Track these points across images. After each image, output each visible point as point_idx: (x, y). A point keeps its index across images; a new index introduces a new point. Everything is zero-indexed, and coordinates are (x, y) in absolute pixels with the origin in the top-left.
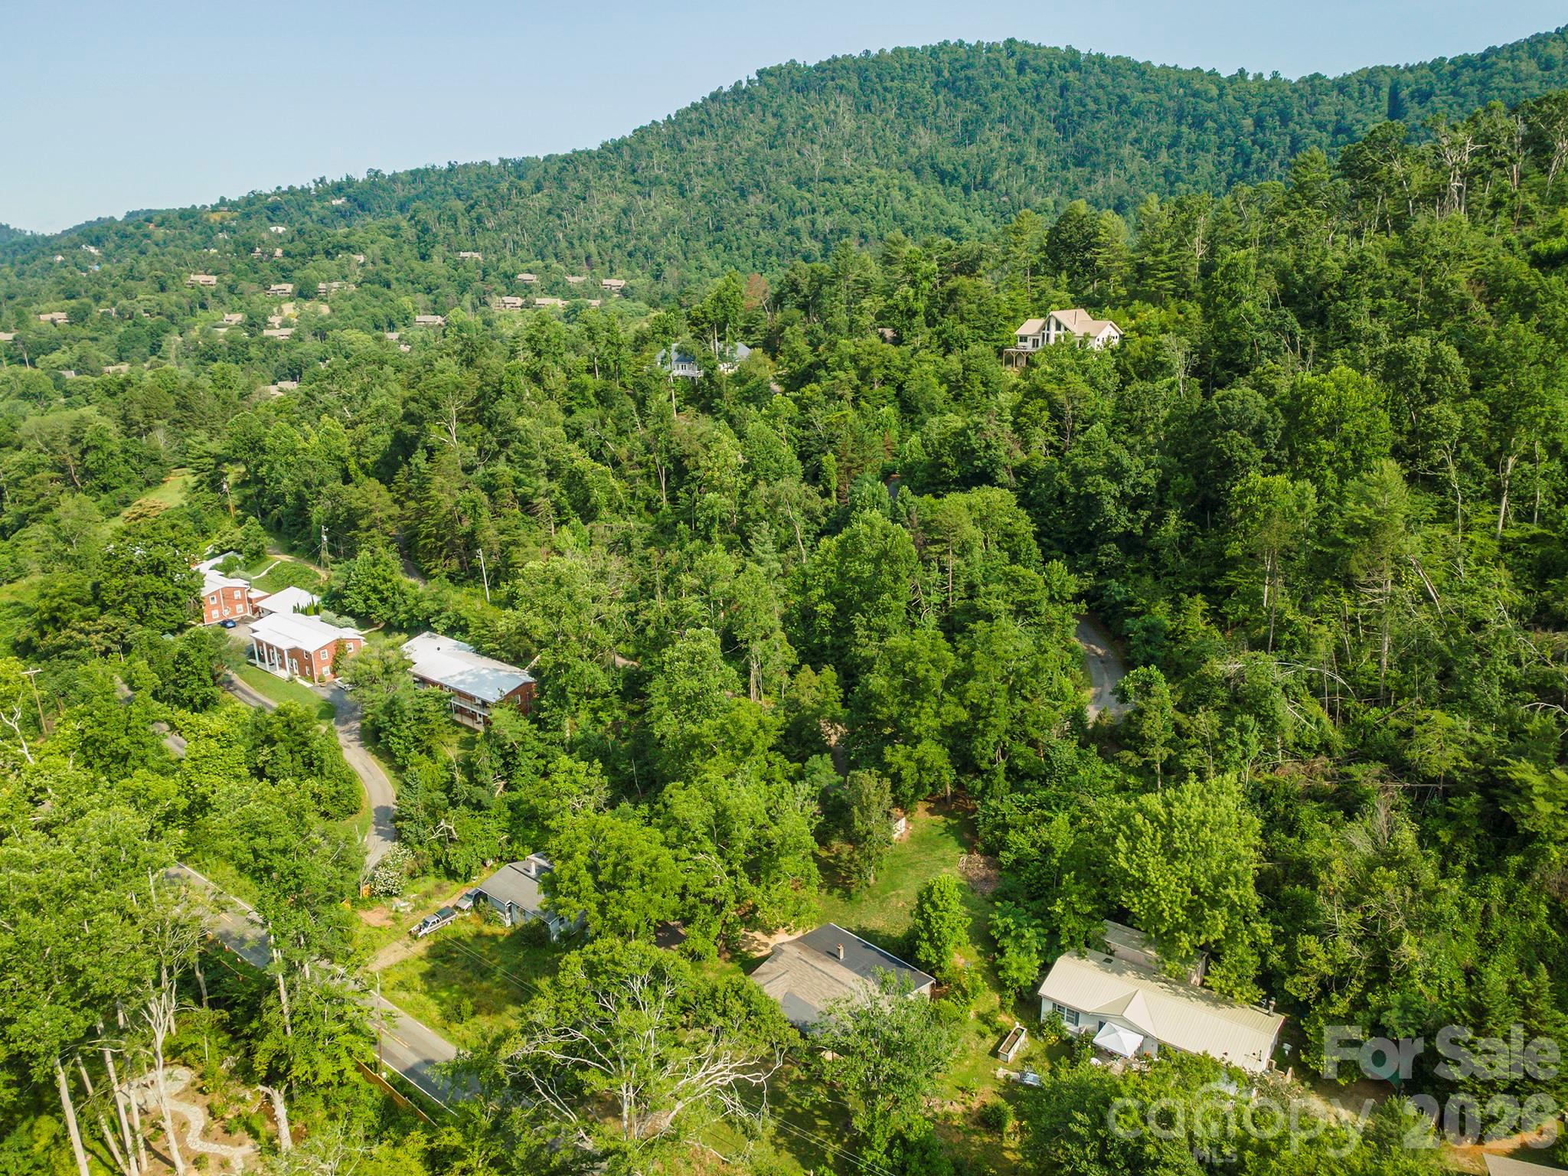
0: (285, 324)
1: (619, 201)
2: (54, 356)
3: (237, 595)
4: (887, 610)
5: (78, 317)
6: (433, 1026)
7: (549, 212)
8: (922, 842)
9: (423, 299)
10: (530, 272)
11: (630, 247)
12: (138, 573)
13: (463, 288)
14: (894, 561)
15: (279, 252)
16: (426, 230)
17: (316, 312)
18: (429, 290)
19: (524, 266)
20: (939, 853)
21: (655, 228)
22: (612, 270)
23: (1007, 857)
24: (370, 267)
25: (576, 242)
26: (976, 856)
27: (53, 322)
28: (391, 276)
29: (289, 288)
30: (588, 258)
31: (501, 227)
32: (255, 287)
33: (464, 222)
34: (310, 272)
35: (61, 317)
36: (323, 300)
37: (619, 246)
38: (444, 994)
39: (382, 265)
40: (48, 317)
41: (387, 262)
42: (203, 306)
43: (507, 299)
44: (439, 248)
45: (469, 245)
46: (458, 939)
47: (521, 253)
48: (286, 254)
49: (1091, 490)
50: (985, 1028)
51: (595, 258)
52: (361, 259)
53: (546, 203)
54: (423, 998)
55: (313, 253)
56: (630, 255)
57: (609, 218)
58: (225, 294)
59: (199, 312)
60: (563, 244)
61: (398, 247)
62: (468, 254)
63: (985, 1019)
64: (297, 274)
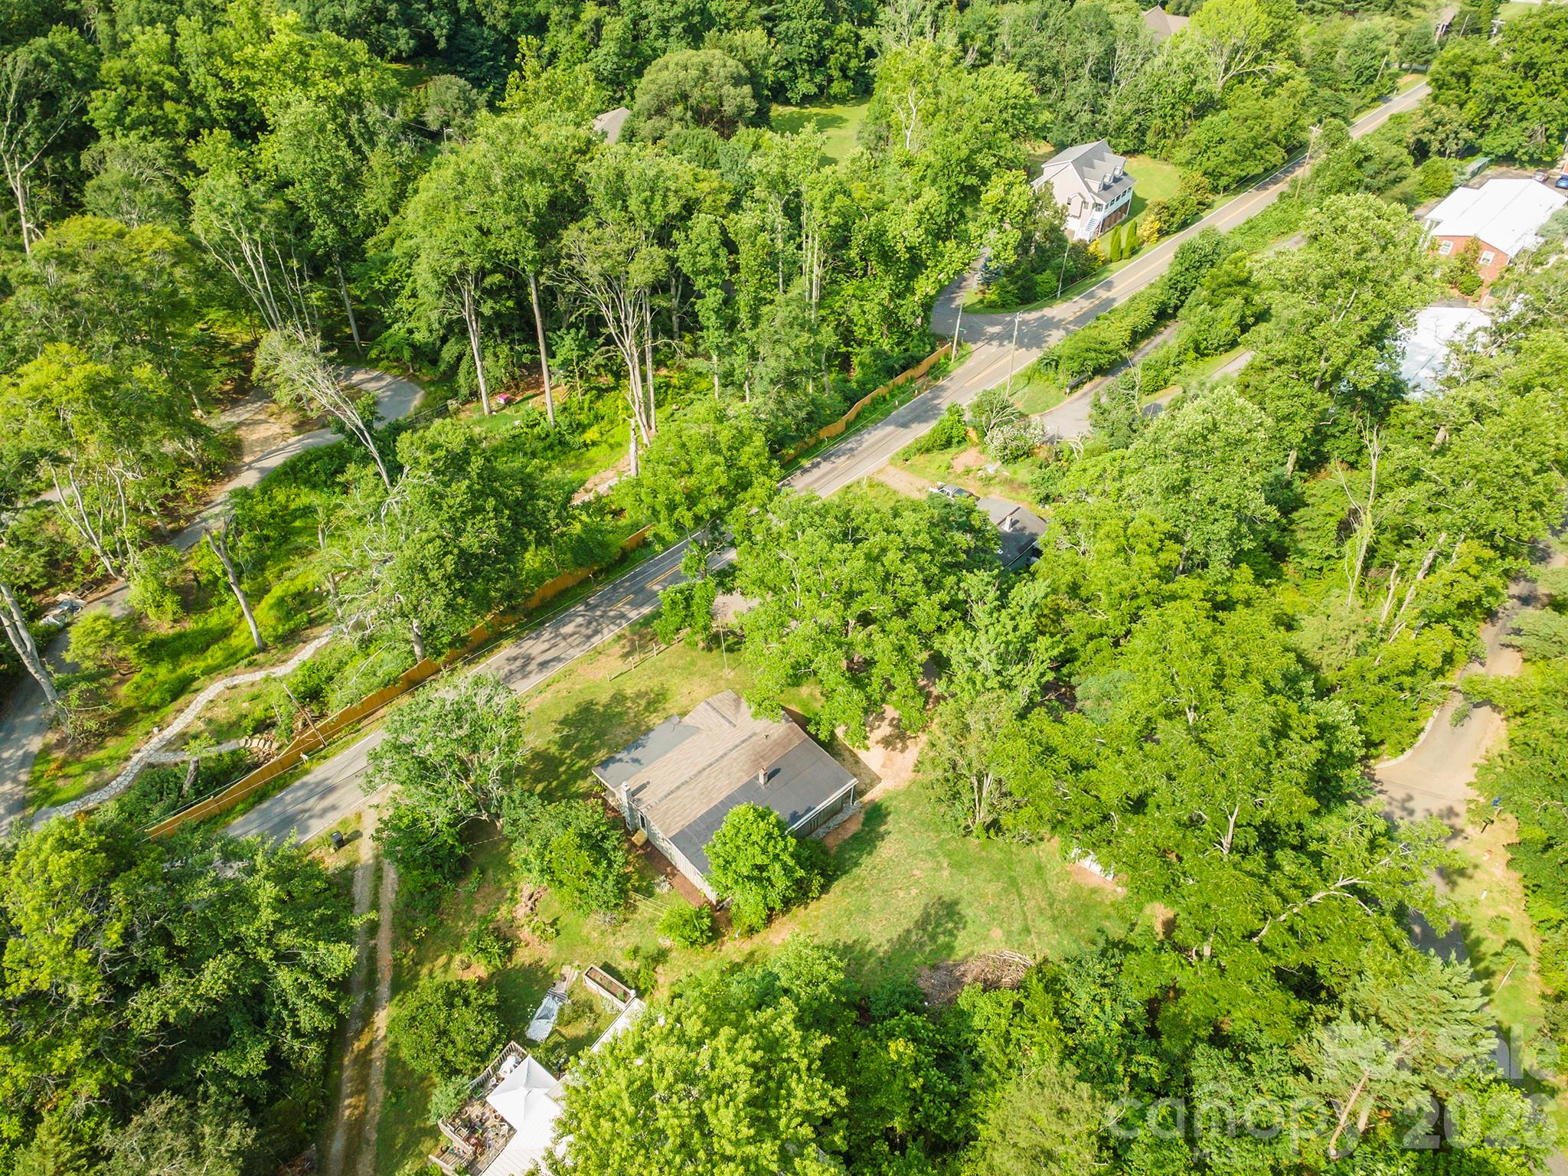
20: (1045, 927)
50: (643, 961)
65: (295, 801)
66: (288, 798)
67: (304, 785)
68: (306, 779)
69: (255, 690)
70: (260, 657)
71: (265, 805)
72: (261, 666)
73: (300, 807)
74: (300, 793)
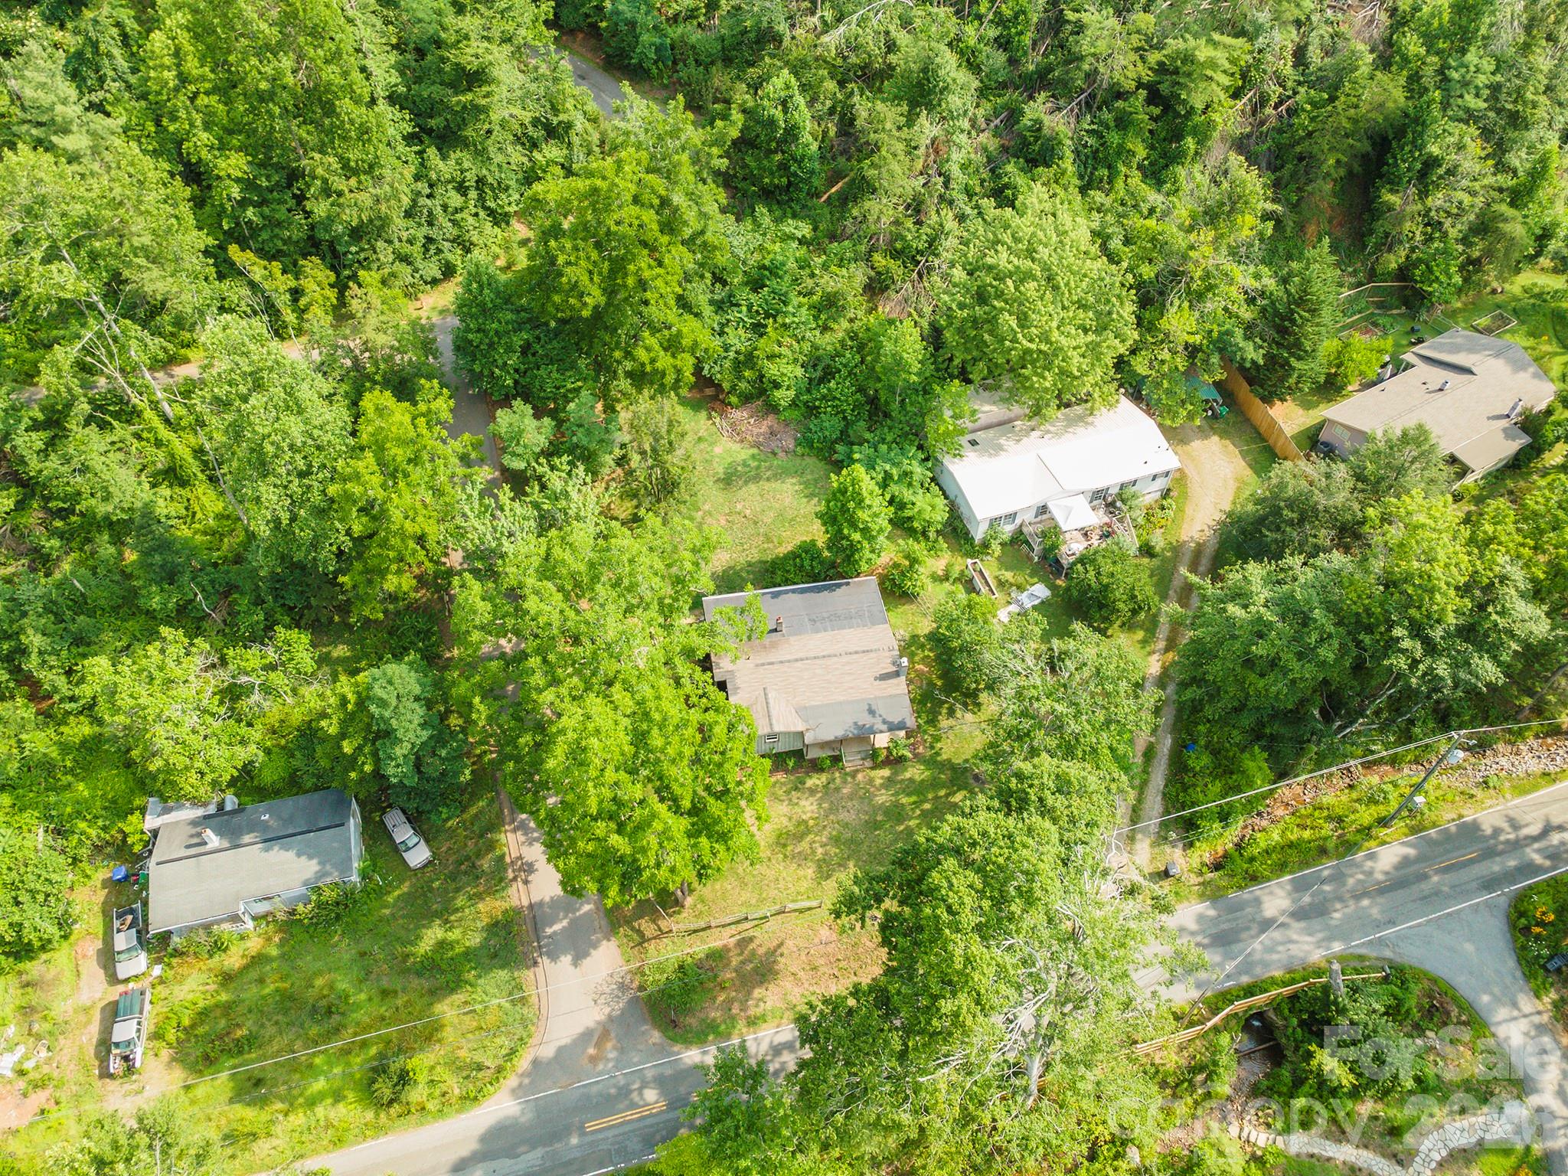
6: (379, 1130)
23: (783, 396)
26: (737, 414)
38: (320, 1085)
46: (203, 1015)
54: (298, 1119)
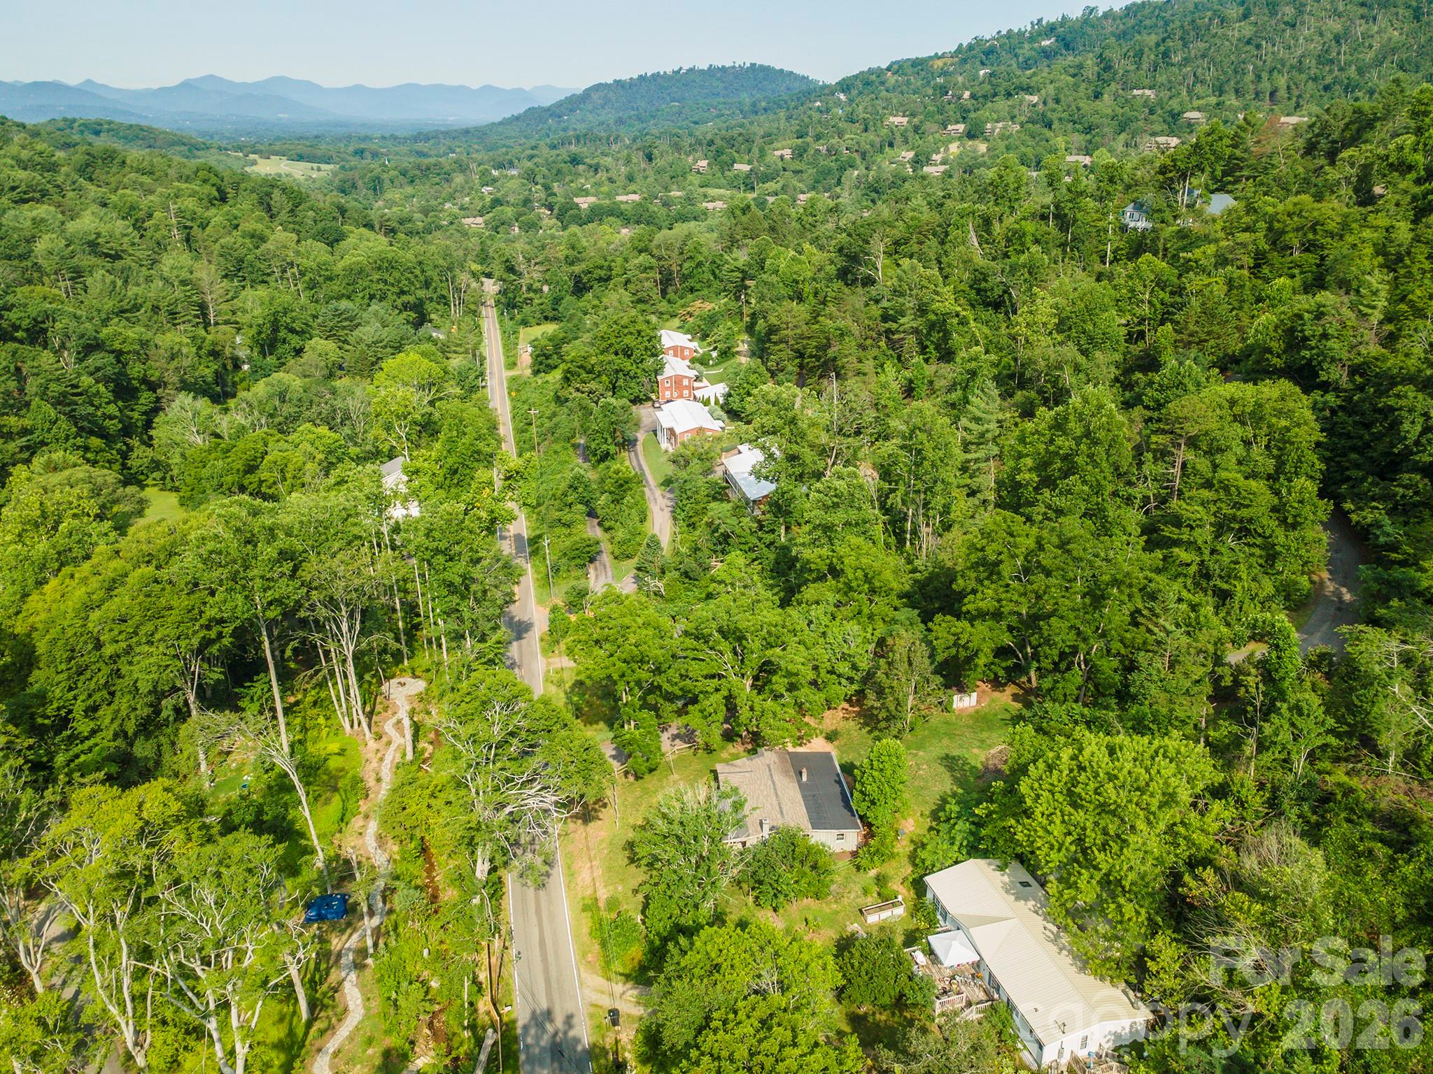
0: (944, 163)
1: (1335, 26)
2: (767, 185)
3: (686, 382)
4: (1069, 492)
5: (799, 153)
7: (1248, 42)
8: (981, 720)
9: (1079, 139)
10: (1199, 109)
11: (1329, 80)
12: (616, 354)
13: (1122, 128)
14: (1096, 442)
15: (967, 94)
16: (1108, 68)
17: (975, 151)
18: (1089, 129)
19: (1196, 103)
20: (985, 735)
21: (1369, 56)
22: (1298, 106)
24: (1041, 106)
25: (1265, 76)
27: (782, 157)
28: (1054, 116)
29: (961, 127)
30: (1272, 94)
31: (1186, 61)
32: (935, 127)
33: (1149, 57)
34: (984, 113)
35: (787, 153)
36: (987, 140)
37: (1315, 79)
38: (576, 698)
39: (1051, 104)
40: (778, 153)
41: (1057, 101)
42: (891, 145)
43: (1161, 139)
44: (1113, 86)
45: (1147, 82)
47: (1199, 89)
48: (973, 96)
49: (1392, 402)
50: (876, 888)
51: (1282, 93)
52: (1035, 99)
53: (1247, 30)
55: (995, 95)
56: (1326, 88)
57: (1315, 47)
58: (910, 135)
59: (887, 149)
60: (1250, 77)
61: (1076, 87)
62: (1140, 92)
63: (881, 880)
64: (972, 115)
65: (538, 1038)
66: (529, 1040)
67: (525, 1028)
68: (520, 1024)
69: (358, 1039)
70: (318, 1025)
71: (522, 1057)
72: (330, 1029)
73: (546, 1037)
74: (533, 1031)
